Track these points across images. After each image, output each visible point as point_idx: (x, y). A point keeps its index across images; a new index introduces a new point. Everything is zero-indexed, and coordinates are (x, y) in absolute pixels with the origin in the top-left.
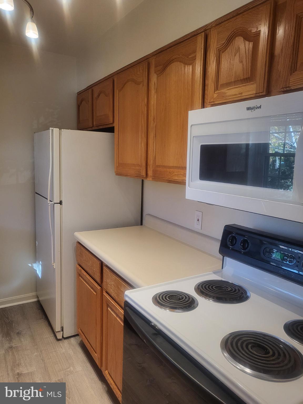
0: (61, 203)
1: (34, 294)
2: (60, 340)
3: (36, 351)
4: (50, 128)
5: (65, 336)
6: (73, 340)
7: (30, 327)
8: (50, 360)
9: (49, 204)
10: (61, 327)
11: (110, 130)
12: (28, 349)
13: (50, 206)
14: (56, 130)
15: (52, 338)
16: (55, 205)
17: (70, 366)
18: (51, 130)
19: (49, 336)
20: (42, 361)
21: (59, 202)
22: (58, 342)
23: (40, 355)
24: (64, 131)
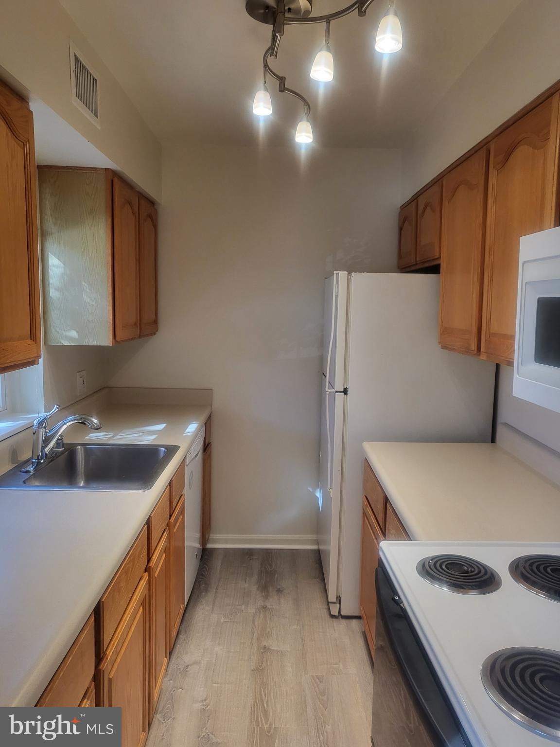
0: (345, 391)
1: (313, 537)
2: (333, 617)
3: (296, 623)
4: (335, 272)
5: (343, 613)
6: (354, 623)
7: (297, 587)
8: (313, 642)
9: (328, 393)
10: (337, 597)
11: (434, 269)
12: (286, 617)
13: (328, 396)
14: (343, 275)
15: (325, 612)
16: (336, 394)
17: (340, 662)
18: (335, 275)
19: (321, 607)
20: (301, 640)
21: (343, 390)
22: (331, 619)
23: (301, 631)
24: (356, 276)
